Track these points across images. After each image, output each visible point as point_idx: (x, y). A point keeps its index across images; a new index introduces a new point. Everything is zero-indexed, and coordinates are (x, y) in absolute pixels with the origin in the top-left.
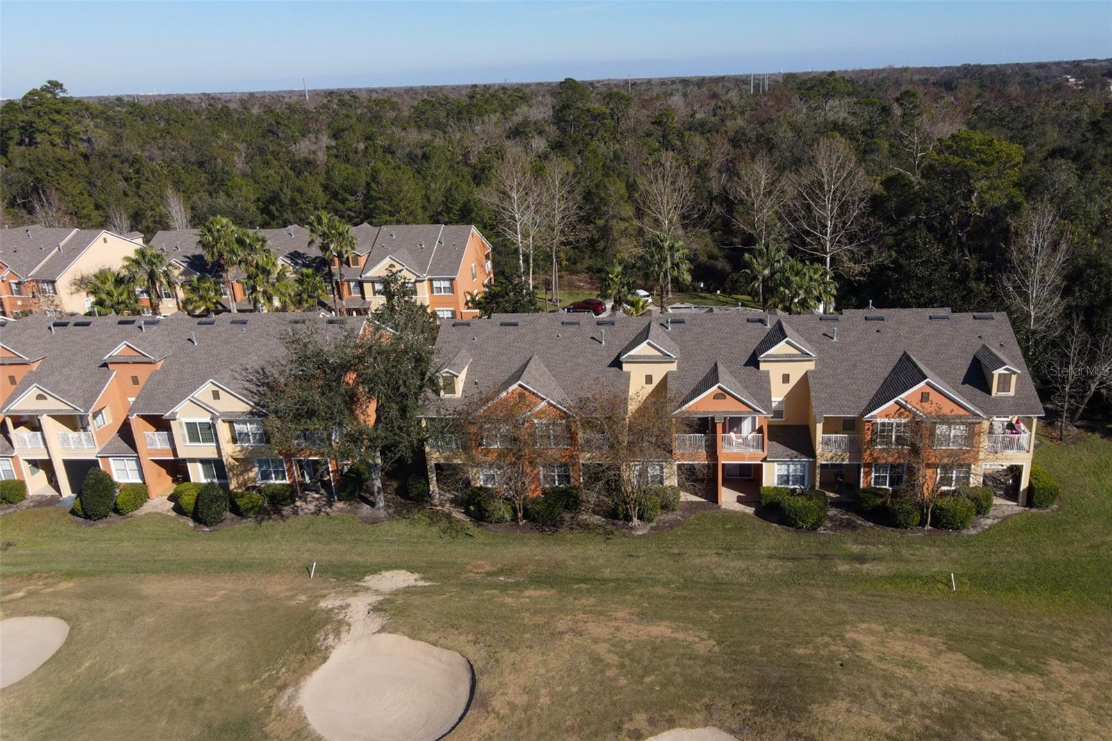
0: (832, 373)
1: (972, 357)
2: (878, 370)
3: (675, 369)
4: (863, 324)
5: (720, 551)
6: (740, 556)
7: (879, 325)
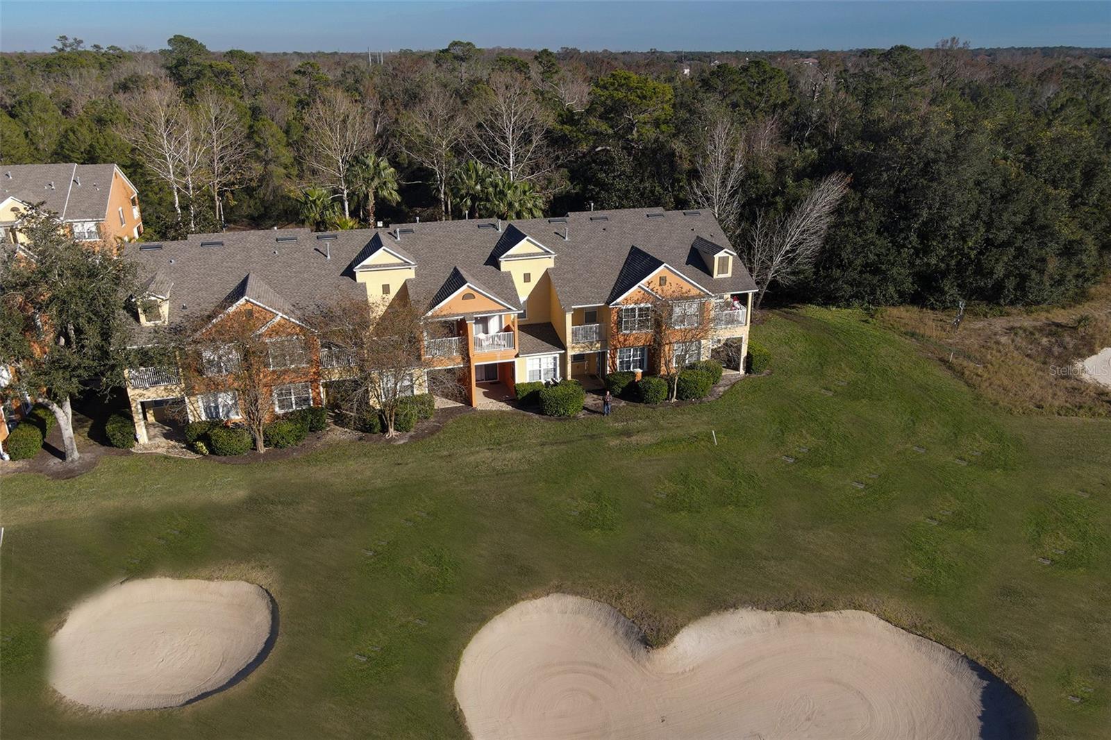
0: (570, 268)
1: (690, 247)
2: (612, 264)
3: (414, 277)
4: (589, 225)
5: (491, 447)
6: (512, 448)
7: (604, 224)
